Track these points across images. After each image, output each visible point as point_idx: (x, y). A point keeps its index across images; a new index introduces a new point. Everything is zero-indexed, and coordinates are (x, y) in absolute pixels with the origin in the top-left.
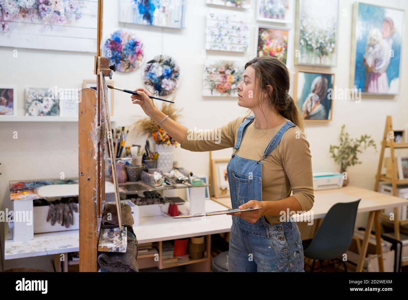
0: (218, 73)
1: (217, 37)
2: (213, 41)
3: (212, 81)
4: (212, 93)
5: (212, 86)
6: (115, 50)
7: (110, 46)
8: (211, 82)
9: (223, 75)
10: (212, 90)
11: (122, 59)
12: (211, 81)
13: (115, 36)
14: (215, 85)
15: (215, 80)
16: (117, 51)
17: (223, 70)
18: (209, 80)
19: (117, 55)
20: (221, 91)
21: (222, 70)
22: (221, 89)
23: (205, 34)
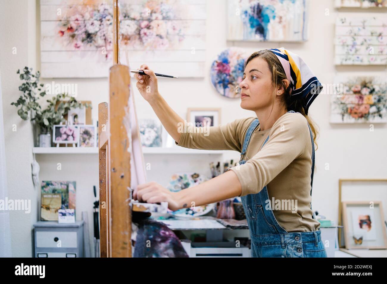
0: (352, 92)
1: (350, 47)
2: (344, 53)
3: (344, 104)
4: (343, 119)
5: (343, 110)
6: (223, 73)
7: (217, 68)
8: (342, 106)
9: (358, 95)
10: (343, 115)
11: (231, 83)
12: (342, 103)
13: (223, 57)
14: (347, 109)
15: (347, 102)
16: (225, 73)
17: (359, 88)
18: (339, 103)
19: (225, 78)
20: (356, 115)
21: (357, 90)
22: (356, 113)
23: (334, 46)
